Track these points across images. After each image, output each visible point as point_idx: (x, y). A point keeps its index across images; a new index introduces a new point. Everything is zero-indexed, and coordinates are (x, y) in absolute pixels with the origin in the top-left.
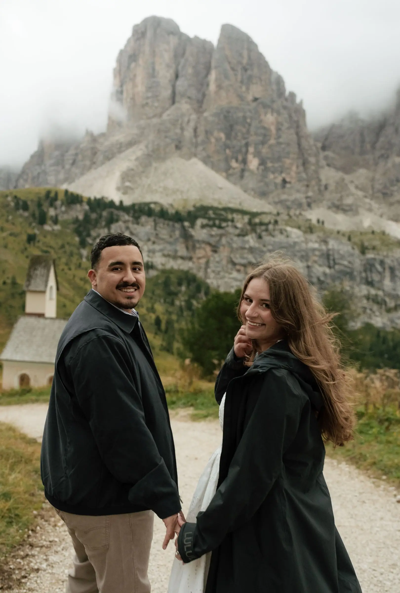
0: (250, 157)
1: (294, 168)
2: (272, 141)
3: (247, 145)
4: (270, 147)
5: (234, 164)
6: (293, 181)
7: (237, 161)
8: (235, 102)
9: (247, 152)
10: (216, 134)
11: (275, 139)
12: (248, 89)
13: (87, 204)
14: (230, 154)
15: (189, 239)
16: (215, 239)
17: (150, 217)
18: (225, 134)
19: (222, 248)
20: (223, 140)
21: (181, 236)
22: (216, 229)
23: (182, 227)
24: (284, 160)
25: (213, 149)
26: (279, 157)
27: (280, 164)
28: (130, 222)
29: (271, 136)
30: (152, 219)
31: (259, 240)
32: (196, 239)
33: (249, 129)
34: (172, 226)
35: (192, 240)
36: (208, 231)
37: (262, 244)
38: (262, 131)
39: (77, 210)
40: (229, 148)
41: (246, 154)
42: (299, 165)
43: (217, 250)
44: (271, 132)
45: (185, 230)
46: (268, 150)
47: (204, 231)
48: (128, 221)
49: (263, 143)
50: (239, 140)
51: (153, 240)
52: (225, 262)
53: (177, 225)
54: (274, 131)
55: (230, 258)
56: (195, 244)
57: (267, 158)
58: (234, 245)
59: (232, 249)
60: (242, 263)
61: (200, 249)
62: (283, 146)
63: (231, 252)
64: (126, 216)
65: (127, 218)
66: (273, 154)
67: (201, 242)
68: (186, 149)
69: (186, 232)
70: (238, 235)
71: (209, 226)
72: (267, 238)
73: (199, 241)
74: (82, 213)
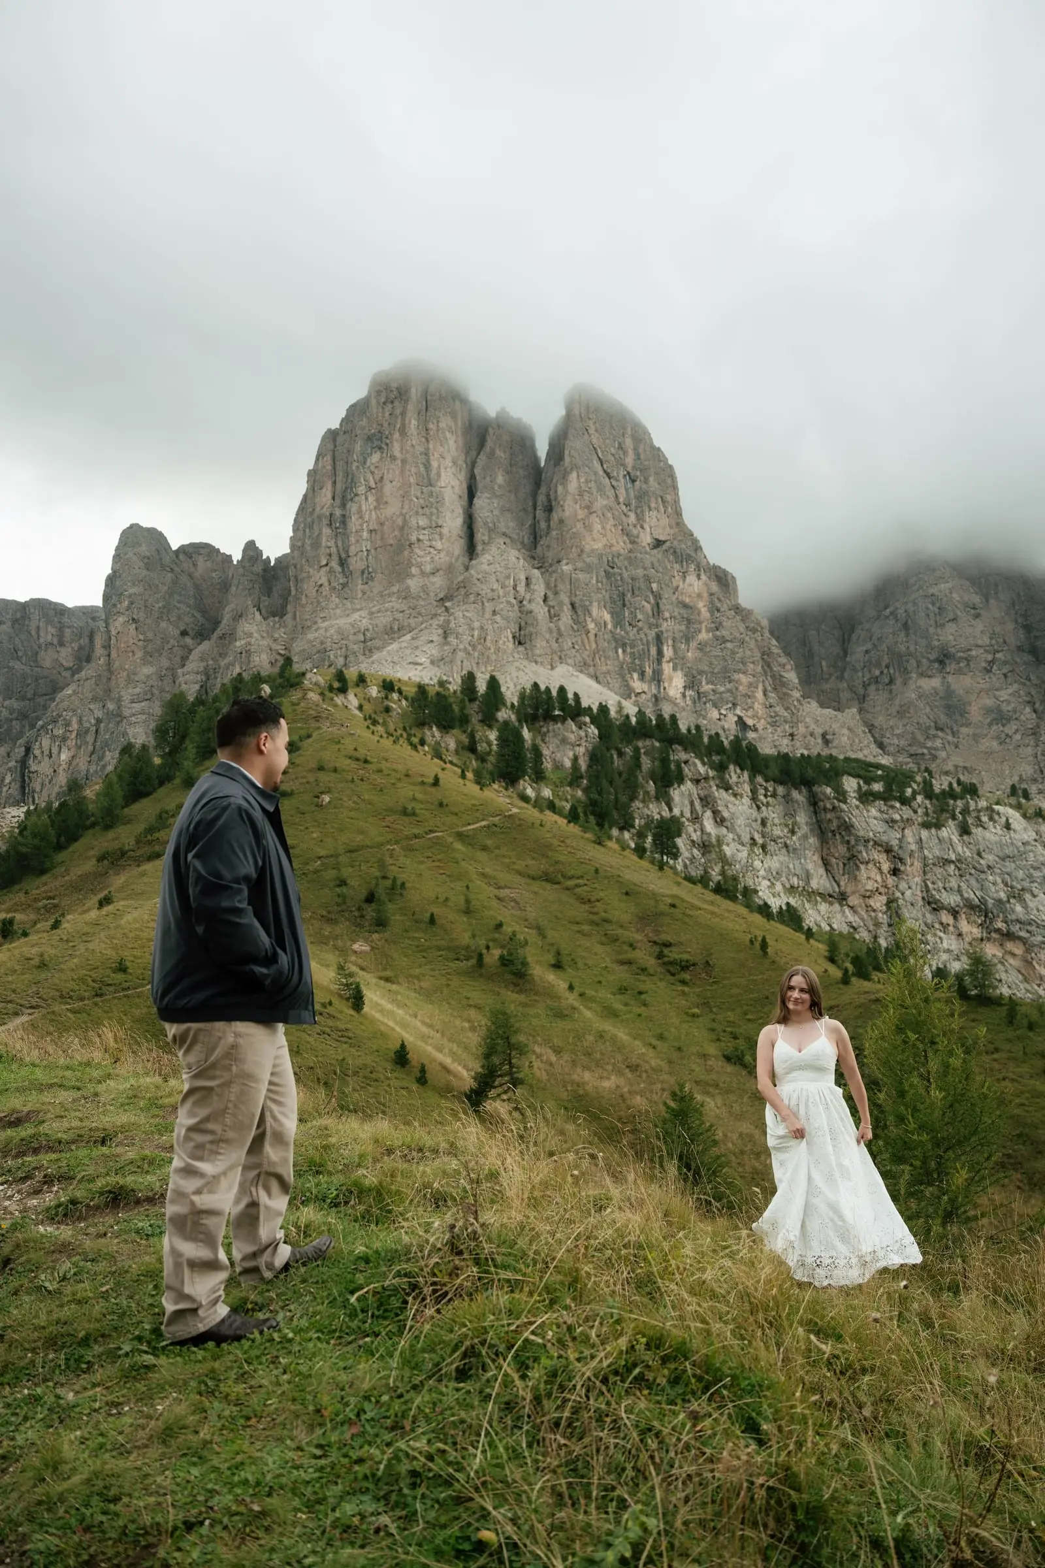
0: (667, 668)
1: (759, 695)
2: (704, 636)
3: (659, 639)
4: (701, 647)
5: (637, 685)
6: (760, 726)
7: (642, 675)
8: (621, 545)
9: (660, 653)
10: (595, 611)
11: (708, 630)
12: (640, 518)
13: (592, 723)
14: (628, 659)
15: (838, 836)
16: (898, 836)
17: (742, 769)
18: (612, 613)
19: (909, 861)
20: (610, 626)
21: (811, 830)
22: (898, 805)
23: (808, 799)
24: (736, 676)
25: (594, 646)
26: (725, 670)
27: (728, 686)
28: (712, 783)
29: (700, 623)
30: (746, 774)
31: (965, 837)
32: (861, 833)
33: (658, 604)
34: (784, 797)
35: (847, 838)
36: (881, 812)
37: (974, 849)
38: (683, 611)
39: (564, 741)
40: (624, 646)
41: (659, 662)
42: (769, 688)
43: (902, 868)
44: (699, 613)
45: (825, 809)
46: (698, 654)
47: (874, 812)
48: (706, 779)
49: (688, 639)
50: (641, 629)
51: (760, 841)
52: (921, 903)
53: (798, 796)
54: (705, 614)
55: (928, 891)
56: (860, 852)
57: (701, 672)
58: (926, 852)
59: (925, 865)
60: (953, 904)
61: (870, 866)
62: (729, 645)
63: (925, 873)
64: (697, 762)
65: (702, 769)
66: (711, 664)
67: (871, 843)
68: (544, 644)
69: (829, 816)
70: (926, 825)
71: (876, 796)
72: (977, 832)
73: (867, 841)
74: (581, 750)
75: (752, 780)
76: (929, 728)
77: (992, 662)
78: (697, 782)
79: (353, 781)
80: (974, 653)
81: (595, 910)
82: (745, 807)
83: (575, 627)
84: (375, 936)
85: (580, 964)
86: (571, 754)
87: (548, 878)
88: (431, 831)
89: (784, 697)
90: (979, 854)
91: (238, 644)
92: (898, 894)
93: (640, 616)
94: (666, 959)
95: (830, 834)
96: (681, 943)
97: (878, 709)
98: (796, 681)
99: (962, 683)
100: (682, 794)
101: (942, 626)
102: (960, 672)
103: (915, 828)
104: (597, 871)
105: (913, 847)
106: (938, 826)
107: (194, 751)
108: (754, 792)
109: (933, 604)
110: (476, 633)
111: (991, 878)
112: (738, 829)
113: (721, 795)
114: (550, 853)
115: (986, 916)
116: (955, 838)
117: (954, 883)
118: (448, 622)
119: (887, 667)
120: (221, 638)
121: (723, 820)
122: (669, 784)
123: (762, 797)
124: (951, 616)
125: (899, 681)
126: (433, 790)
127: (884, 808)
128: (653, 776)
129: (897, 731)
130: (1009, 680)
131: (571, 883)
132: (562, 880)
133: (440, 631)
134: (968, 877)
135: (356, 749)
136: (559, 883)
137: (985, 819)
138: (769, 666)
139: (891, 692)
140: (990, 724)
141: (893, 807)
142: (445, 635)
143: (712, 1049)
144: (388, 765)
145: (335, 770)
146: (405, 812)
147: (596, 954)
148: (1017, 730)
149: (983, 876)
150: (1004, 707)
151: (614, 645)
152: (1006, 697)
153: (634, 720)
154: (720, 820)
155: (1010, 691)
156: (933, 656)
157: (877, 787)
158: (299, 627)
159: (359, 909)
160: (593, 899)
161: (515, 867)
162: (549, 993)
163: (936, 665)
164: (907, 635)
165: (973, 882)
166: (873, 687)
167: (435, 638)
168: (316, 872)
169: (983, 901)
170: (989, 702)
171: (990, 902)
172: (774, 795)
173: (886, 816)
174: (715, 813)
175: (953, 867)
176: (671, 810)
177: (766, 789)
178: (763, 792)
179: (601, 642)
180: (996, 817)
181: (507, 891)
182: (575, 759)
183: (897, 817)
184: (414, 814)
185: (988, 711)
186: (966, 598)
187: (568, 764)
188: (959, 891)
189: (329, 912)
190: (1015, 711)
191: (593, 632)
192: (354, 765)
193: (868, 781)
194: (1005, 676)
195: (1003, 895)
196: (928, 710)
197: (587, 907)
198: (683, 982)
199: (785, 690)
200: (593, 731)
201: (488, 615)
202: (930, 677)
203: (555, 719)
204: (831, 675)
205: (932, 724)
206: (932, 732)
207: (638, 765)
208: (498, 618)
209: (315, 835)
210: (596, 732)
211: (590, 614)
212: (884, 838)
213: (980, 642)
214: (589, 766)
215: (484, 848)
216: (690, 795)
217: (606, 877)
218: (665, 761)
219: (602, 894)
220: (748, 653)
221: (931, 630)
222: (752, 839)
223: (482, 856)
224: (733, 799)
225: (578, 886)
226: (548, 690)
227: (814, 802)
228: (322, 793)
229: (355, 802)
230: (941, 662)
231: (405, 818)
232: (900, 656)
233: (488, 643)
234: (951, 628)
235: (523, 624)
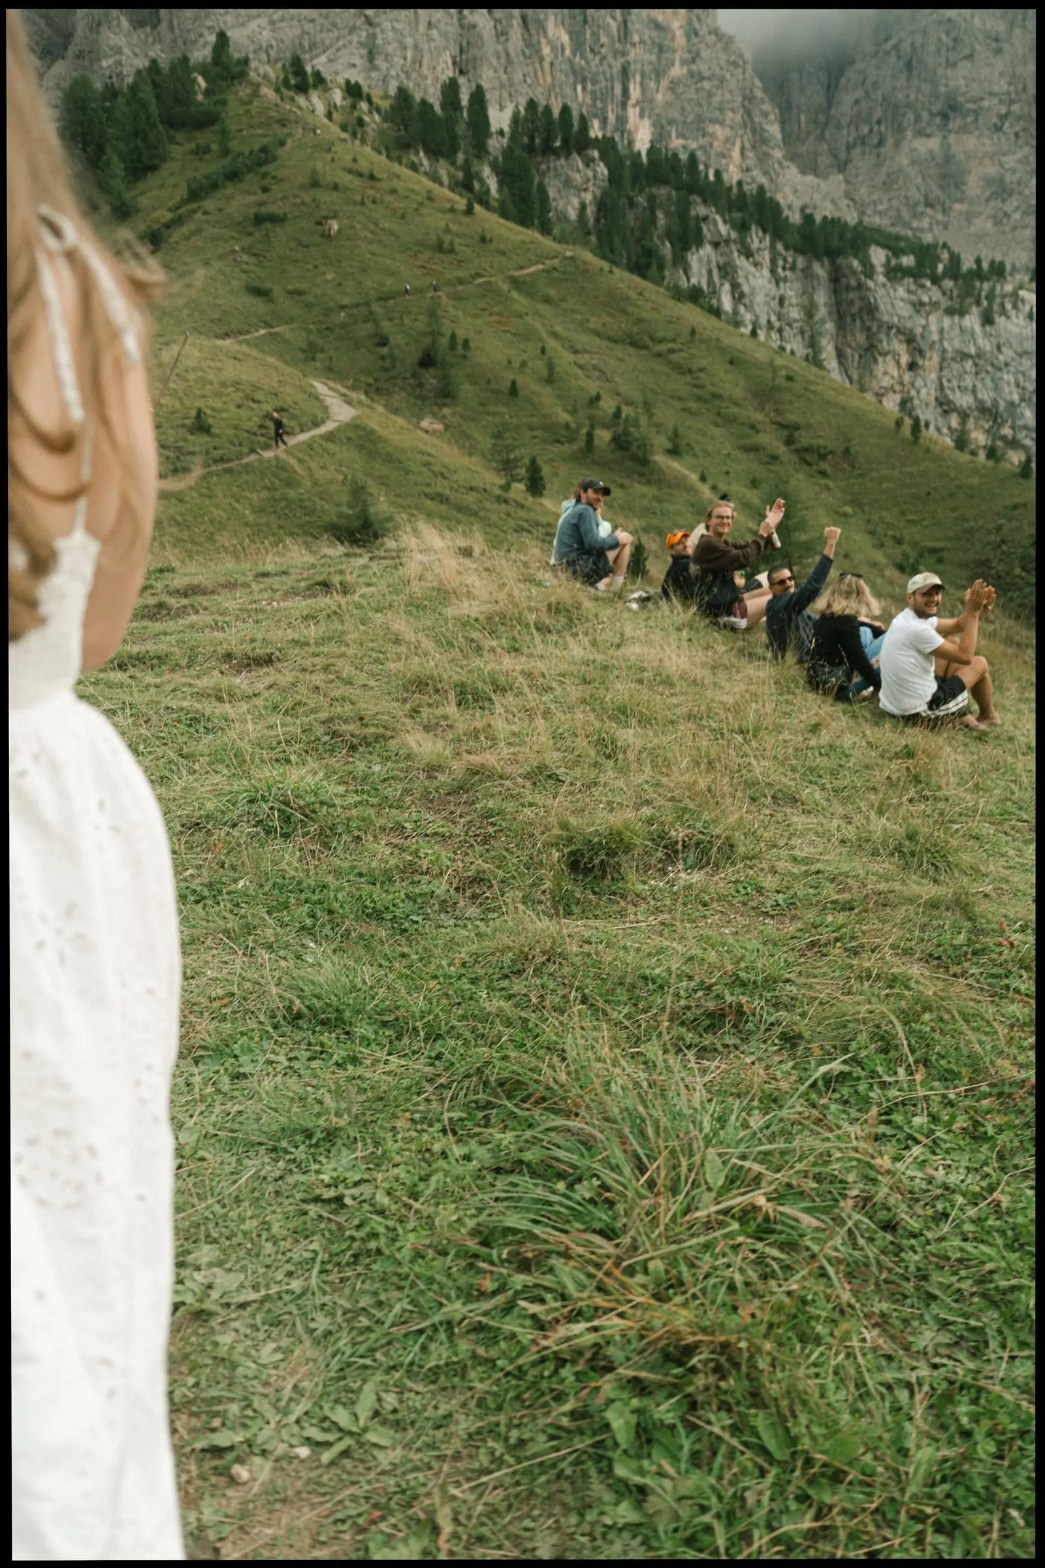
0: (632, 113)
1: (736, 154)
2: (677, 71)
3: (625, 73)
4: (673, 87)
7: (604, 123)
9: (626, 93)
10: (551, 29)
11: (683, 62)
13: (601, 159)
14: (588, 100)
15: (858, 322)
16: (923, 322)
17: (764, 231)
18: (571, 33)
19: (928, 355)
20: (568, 52)
21: (830, 313)
22: (928, 284)
23: (829, 274)
24: (711, 128)
25: (549, 79)
26: (700, 119)
27: (702, 141)
28: (733, 247)
29: (674, 51)
30: (768, 238)
31: (988, 328)
32: (885, 318)
33: (625, 22)
34: (803, 271)
35: (868, 323)
36: (909, 291)
37: (995, 342)
38: (655, 34)
39: (568, 183)
40: (584, 81)
41: (624, 105)
42: (748, 146)
43: (920, 362)
44: (673, 38)
45: (848, 288)
46: (670, 97)
47: (901, 292)
48: (727, 241)
49: (659, 74)
50: (603, 58)
51: (777, 324)
52: (933, 403)
53: (820, 270)
54: (680, 39)
55: (941, 387)
56: (881, 341)
57: (671, 122)
58: (946, 344)
59: (943, 359)
60: (965, 405)
61: (889, 358)
62: (706, 85)
63: (941, 369)
64: (718, 218)
65: (723, 229)
66: (683, 109)
67: (894, 331)
68: (491, 73)
69: (851, 296)
70: (950, 312)
71: (906, 272)
72: (1000, 321)
73: (890, 328)
74: (588, 197)
75: (773, 247)
76: (916, 204)
77: (1003, 118)
78: (716, 245)
79: (362, 203)
80: (986, 104)
81: (698, 382)
82: (765, 282)
83: (527, 52)
84: (446, 411)
85: (698, 450)
86: (576, 202)
87: (634, 343)
88: (478, 275)
89: (763, 158)
90: (999, 348)
91: (104, 63)
92: (913, 393)
93: (604, 39)
94: (798, 446)
95: (849, 320)
96: (808, 427)
97: (860, 178)
98: (779, 136)
99: (966, 144)
100: (700, 260)
101: (955, 65)
102: (964, 130)
103: (939, 313)
104: (693, 332)
105: (936, 337)
106: (962, 313)
107: (122, 166)
108: (773, 262)
109: (948, 33)
110: (409, 54)
111: (1006, 377)
112: (757, 309)
113: (741, 262)
114: (630, 309)
115: (995, 421)
116: (978, 328)
117: (969, 381)
118: (374, 36)
119: (879, 122)
120: (78, 57)
121: (742, 295)
122: (686, 248)
123: (780, 270)
124: (967, 51)
125: (890, 141)
126: (466, 219)
127: (913, 287)
128: (668, 234)
129: (881, 207)
130: (1021, 141)
131: (664, 347)
132: (650, 343)
133: (364, 52)
134: (984, 374)
135: (355, 160)
136: (646, 347)
137: (1008, 306)
138: (749, 115)
139: (878, 156)
140: (988, 200)
141: (923, 286)
142: (371, 56)
143: (879, 556)
144: (402, 184)
145: (336, 187)
146: (439, 248)
147: (713, 438)
148: (1017, 208)
149: (999, 374)
150: (1008, 178)
151: (572, 79)
152: (1013, 165)
153: (644, 159)
154: (738, 296)
155: (1018, 156)
156: (935, 109)
157: (908, 261)
158: (180, 42)
159: (414, 375)
160: (694, 368)
161: (591, 325)
162: (680, 484)
163: (938, 120)
164: (909, 78)
165: (988, 381)
166: (857, 150)
167: (358, 61)
168: (344, 326)
169: (995, 403)
170: (991, 170)
171: (1002, 405)
172: (793, 268)
173: (914, 298)
174: (735, 286)
175: (970, 362)
176: (688, 280)
177: (785, 260)
178: (781, 263)
179: (558, 74)
180: (1020, 304)
181: (587, 356)
182: (583, 207)
183: (926, 299)
184: (452, 251)
185: (988, 181)
186: (989, 25)
187: (573, 214)
188: (974, 391)
189: (376, 380)
190: (1019, 183)
191: (548, 60)
192: (357, 182)
193: (897, 252)
194: (1017, 135)
195: (1016, 398)
196: (919, 179)
197: (688, 378)
198: (823, 474)
199: (765, 148)
200: (602, 169)
201: (422, 28)
202: (928, 136)
203: (556, 153)
204: (809, 134)
205: (922, 200)
206: (920, 209)
207: (653, 220)
208: (434, 33)
209: (329, 276)
210: (606, 172)
211: (545, 32)
212: (909, 325)
213: (996, 89)
214: (597, 220)
215: (547, 300)
216: (709, 262)
217: (702, 341)
218: (682, 214)
219: (703, 363)
220: (728, 96)
221: (941, 71)
222: (769, 322)
223: (544, 309)
224: (752, 269)
225: (672, 351)
226: (548, 110)
227: (836, 279)
228: (326, 218)
229: (372, 232)
230: (945, 117)
231: (443, 256)
232: (896, 108)
233: (425, 70)
234: (964, 68)
235: (464, 44)
